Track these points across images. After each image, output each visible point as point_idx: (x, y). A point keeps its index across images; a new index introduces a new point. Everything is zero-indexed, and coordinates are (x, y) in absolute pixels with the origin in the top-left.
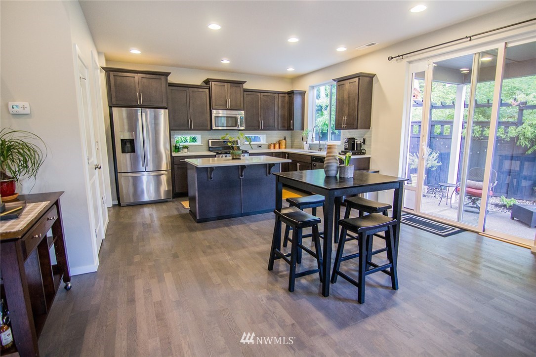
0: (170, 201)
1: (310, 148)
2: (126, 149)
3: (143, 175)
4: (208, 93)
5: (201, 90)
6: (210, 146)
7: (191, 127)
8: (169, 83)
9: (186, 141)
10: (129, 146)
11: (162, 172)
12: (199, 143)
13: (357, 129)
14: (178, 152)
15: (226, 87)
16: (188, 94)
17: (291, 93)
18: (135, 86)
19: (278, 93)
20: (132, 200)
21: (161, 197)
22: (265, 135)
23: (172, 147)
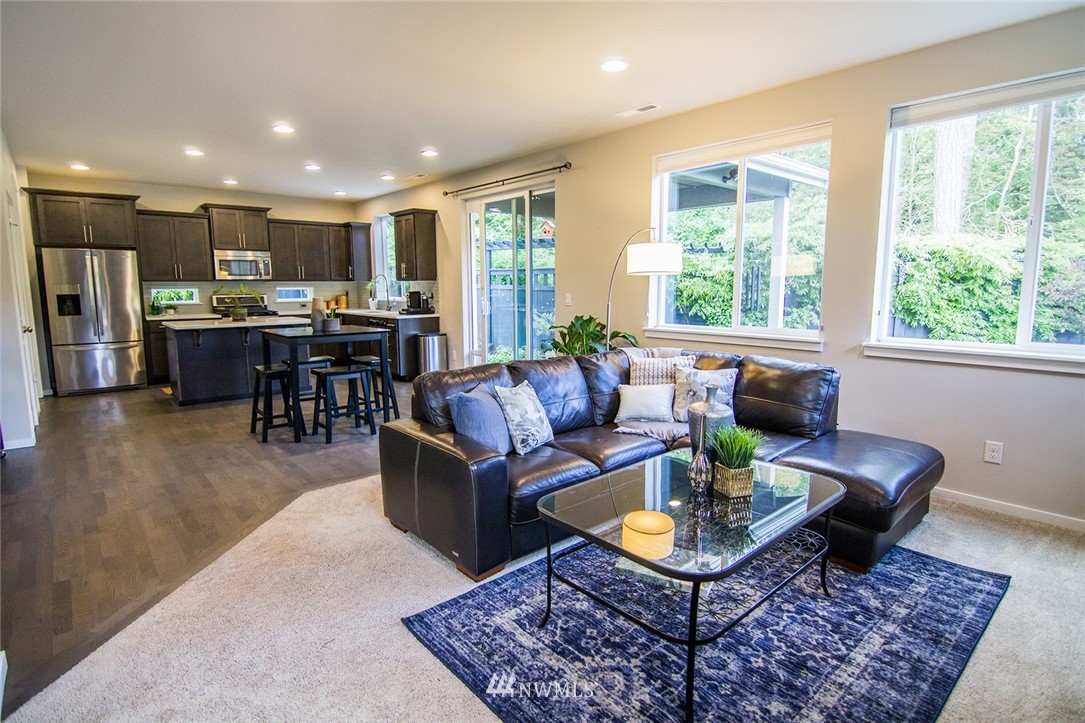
0: (142, 389)
1: (379, 307)
2: (66, 310)
3: (96, 349)
4: (206, 224)
5: (194, 220)
6: (215, 304)
7: (179, 276)
8: (137, 210)
9: (180, 298)
10: (71, 305)
11: (131, 343)
12: (196, 300)
13: (416, 279)
14: (158, 314)
15: (237, 216)
16: (172, 227)
17: (347, 226)
18: (79, 216)
19: (329, 225)
20: (76, 387)
21: (129, 381)
22: (312, 289)
23: (146, 307)
